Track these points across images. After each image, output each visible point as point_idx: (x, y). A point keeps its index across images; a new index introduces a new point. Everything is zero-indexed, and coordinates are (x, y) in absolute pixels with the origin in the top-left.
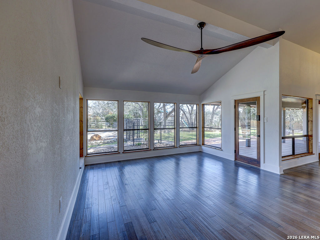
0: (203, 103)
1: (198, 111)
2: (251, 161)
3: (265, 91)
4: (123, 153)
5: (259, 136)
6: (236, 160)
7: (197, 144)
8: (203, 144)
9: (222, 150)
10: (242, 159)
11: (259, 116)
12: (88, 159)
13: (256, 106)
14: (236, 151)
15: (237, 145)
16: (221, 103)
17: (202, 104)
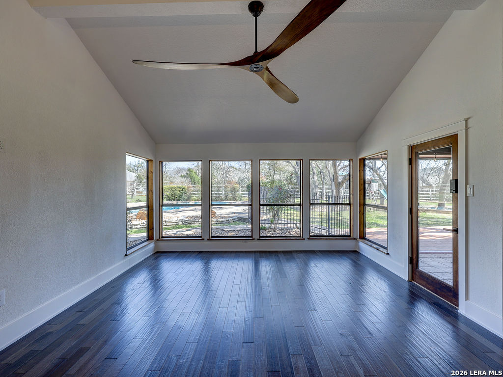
0: (361, 156)
1: (351, 174)
2: (440, 289)
3: (468, 119)
4: (208, 240)
5: (456, 231)
6: (413, 279)
7: (350, 236)
8: (363, 237)
9: (388, 254)
10: (424, 280)
11: (456, 181)
12: (161, 244)
13: (450, 156)
14: (413, 261)
15: (414, 247)
16: (386, 154)
17: (360, 159)
